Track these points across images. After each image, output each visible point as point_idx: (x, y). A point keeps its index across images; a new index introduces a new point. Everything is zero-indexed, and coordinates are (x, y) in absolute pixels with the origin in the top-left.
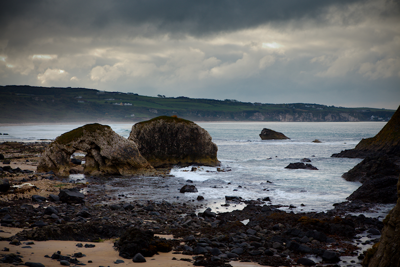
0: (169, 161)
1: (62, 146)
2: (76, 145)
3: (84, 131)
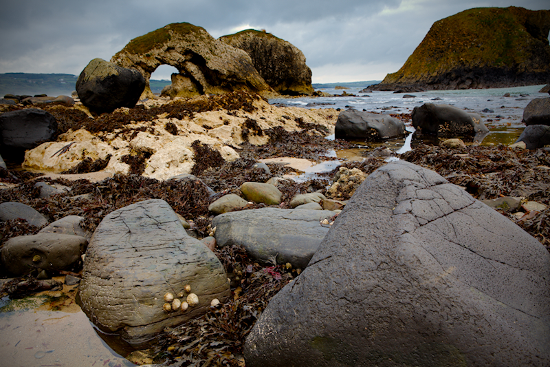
1: (137, 58)
2: (162, 55)
3: (171, 32)
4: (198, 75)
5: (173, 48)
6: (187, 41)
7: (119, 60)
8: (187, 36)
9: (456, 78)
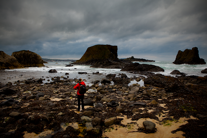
0: (27, 65)
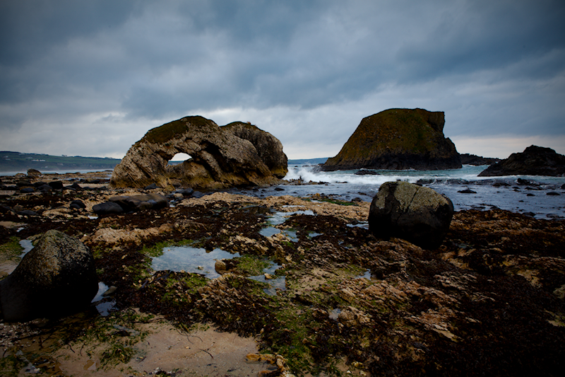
1: (157, 147)
2: (181, 145)
3: (188, 124)
4: (213, 163)
5: (191, 139)
6: (203, 132)
7: (140, 149)
8: (203, 127)
9: (385, 162)
